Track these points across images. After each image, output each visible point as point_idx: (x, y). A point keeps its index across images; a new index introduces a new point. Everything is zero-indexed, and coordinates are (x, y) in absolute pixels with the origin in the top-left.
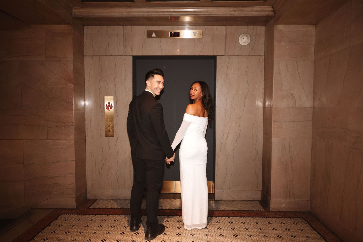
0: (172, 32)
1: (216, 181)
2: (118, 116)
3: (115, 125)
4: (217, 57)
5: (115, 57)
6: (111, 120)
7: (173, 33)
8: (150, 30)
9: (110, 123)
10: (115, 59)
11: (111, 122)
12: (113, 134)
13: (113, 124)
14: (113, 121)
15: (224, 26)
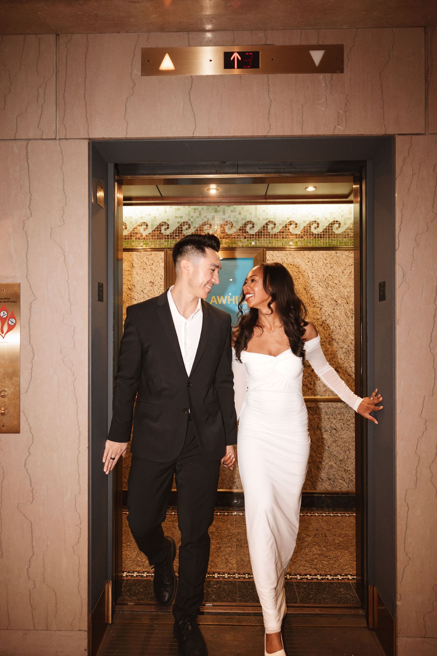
0: (233, 53)
1: (398, 603)
2: (36, 358)
3: (22, 391)
4: (399, 140)
5: (28, 143)
6: (10, 370)
7: (236, 55)
8: (152, 44)
9: (7, 382)
10: (27, 152)
11: (11, 378)
12: (16, 422)
13: (19, 385)
14: (19, 376)
15: (423, 29)
